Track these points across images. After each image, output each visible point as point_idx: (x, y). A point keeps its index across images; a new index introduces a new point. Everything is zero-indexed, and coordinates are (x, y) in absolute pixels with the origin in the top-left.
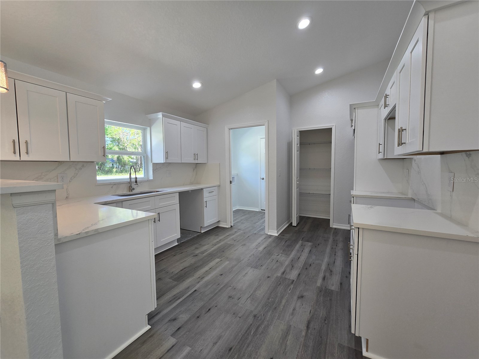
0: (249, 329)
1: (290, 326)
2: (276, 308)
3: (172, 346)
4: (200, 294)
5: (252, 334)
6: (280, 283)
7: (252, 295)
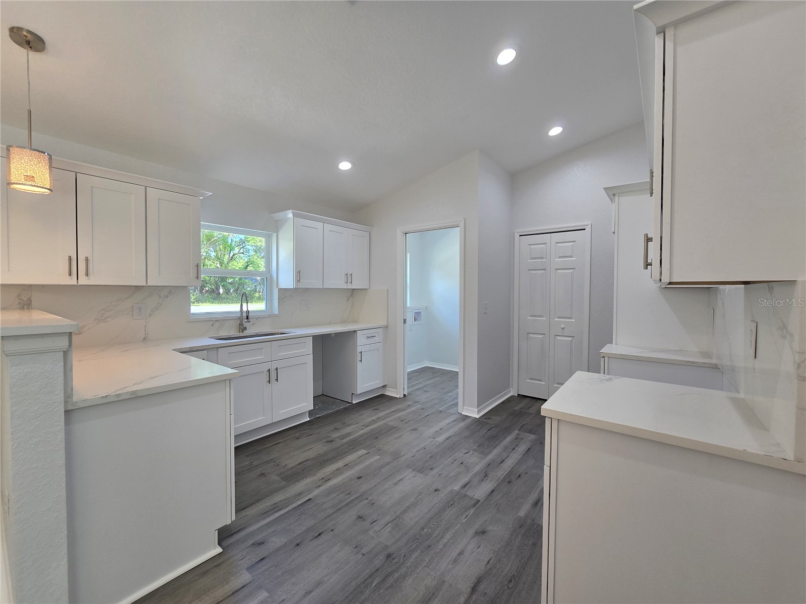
0: (371, 576)
1: (444, 581)
2: (429, 547)
3: (242, 585)
4: (314, 506)
5: (373, 585)
6: (452, 503)
7: (397, 519)
